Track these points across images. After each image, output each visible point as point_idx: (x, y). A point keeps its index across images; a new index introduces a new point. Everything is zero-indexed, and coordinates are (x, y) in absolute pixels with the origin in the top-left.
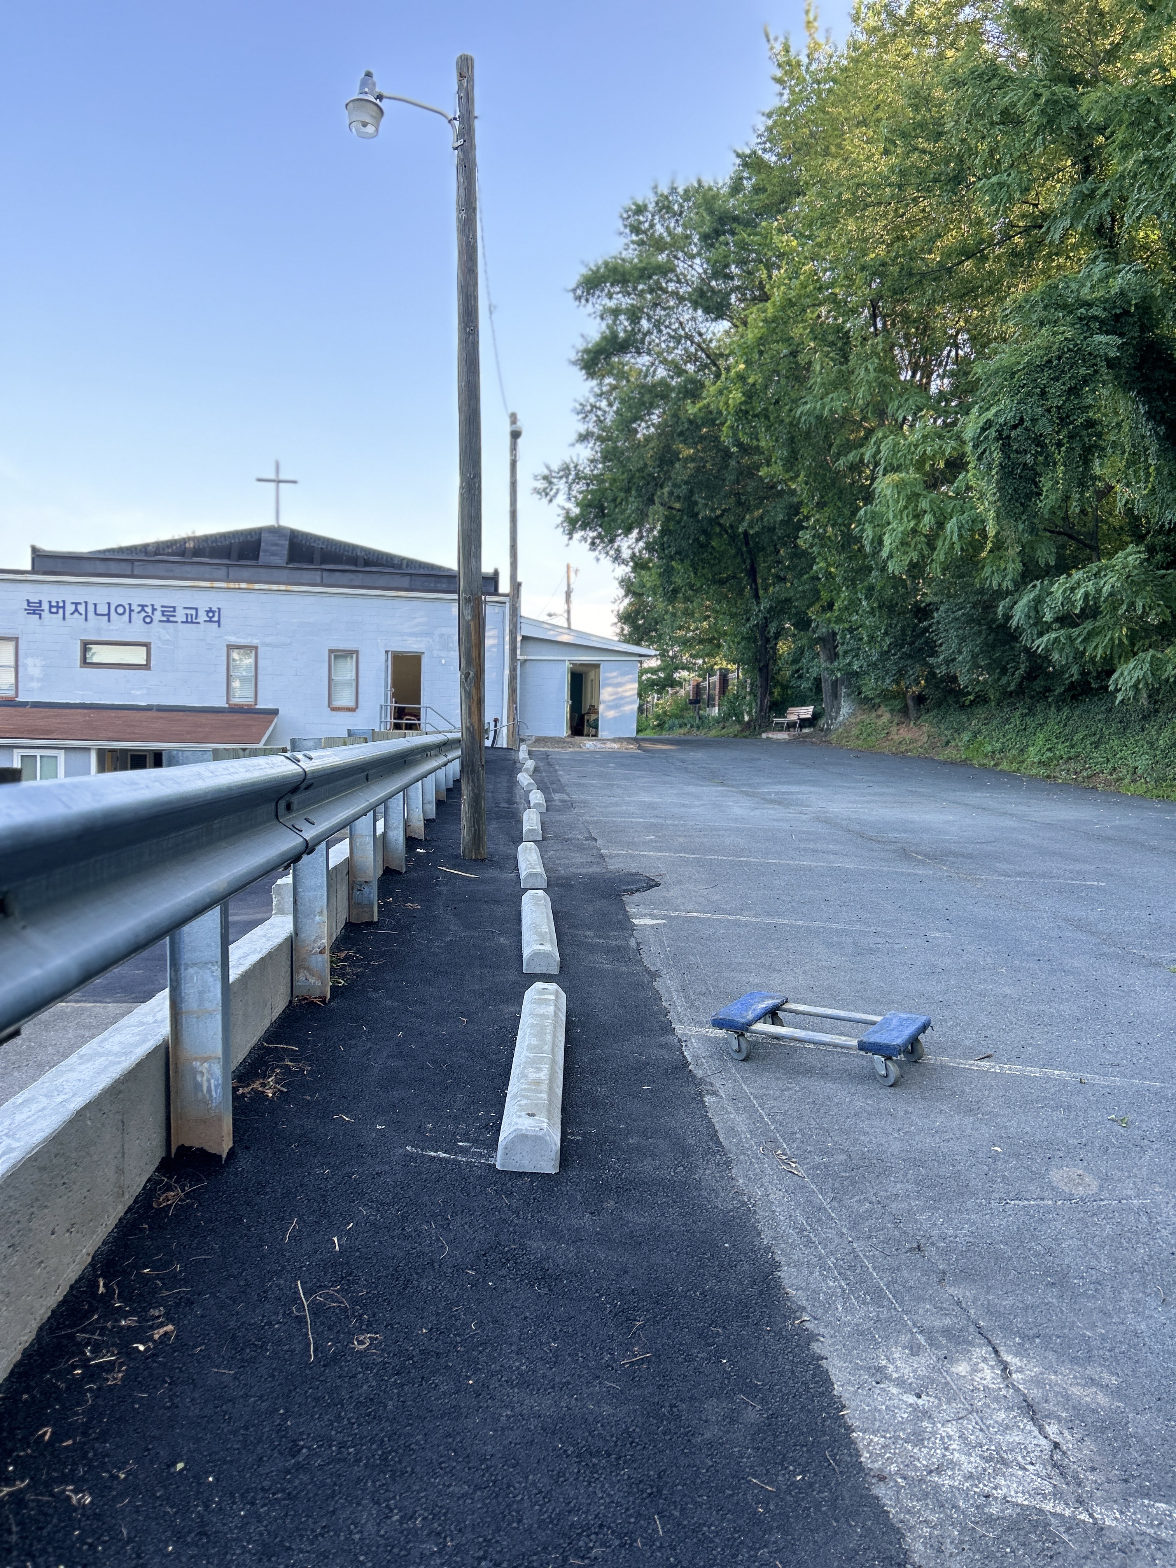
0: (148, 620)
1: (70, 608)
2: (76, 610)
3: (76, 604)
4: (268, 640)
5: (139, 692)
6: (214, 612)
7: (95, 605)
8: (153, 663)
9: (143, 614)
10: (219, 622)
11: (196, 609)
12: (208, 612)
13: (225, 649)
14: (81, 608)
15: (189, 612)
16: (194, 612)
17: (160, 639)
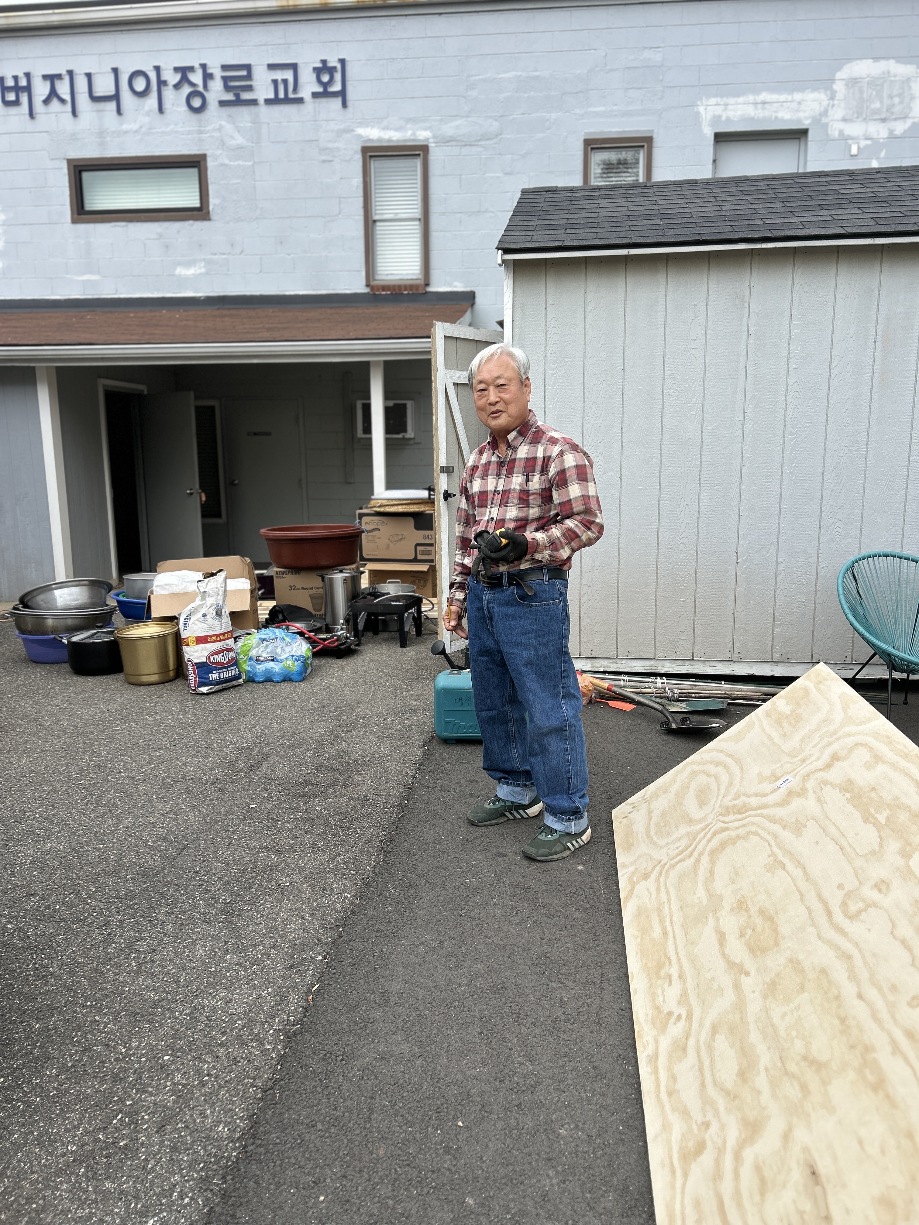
0: (197, 103)
1: (41, 89)
2: (53, 93)
3: (52, 78)
4: (449, 129)
5: (191, 272)
6: (331, 71)
7: (89, 76)
8: (214, 201)
9: (187, 90)
10: (343, 94)
11: (294, 67)
12: (318, 71)
13: (359, 157)
14: (63, 89)
15: (279, 75)
16: (289, 75)
17: (222, 144)
